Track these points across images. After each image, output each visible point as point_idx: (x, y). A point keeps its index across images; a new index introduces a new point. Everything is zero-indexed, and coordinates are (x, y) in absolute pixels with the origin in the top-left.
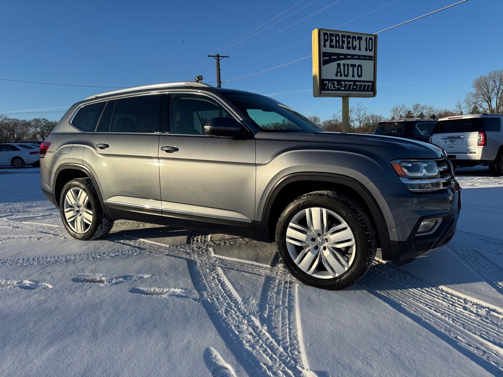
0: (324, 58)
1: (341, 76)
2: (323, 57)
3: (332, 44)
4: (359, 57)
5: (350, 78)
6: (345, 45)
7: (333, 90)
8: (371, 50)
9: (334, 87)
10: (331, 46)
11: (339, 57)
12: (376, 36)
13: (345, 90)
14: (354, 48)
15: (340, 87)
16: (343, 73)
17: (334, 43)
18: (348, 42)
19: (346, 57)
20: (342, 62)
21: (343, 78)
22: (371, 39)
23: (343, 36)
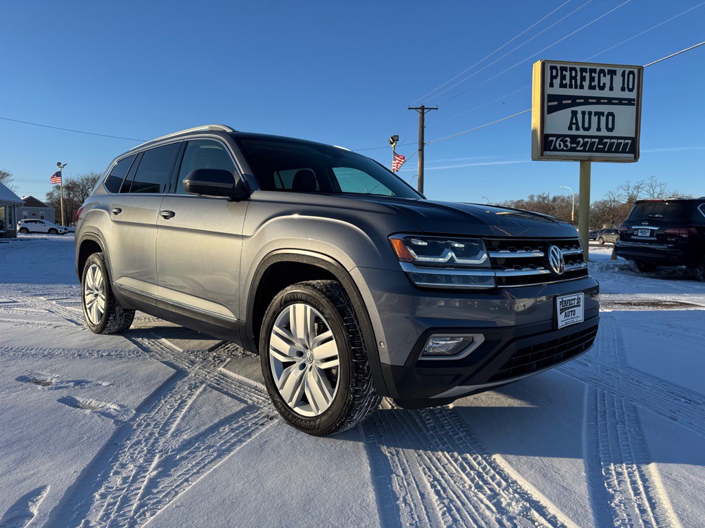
0: (550, 104)
1: (578, 129)
2: (548, 102)
3: (564, 82)
4: (610, 101)
5: (593, 132)
6: (586, 84)
7: (563, 150)
8: (631, 90)
9: (566, 146)
10: (562, 86)
11: (574, 101)
12: (640, 69)
13: (584, 151)
14: (602, 88)
15: (575, 145)
16: (580, 125)
17: (567, 81)
18: (592, 79)
19: (586, 101)
20: (579, 109)
21: (581, 132)
22: (632, 72)
23: (583, 70)
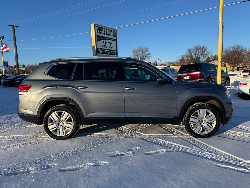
0: (98, 38)
1: (105, 47)
2: (97, 37)
3: (100, 32)
4: (111, 39)
5: (108, 48)
6: (105, 33)
7: (101, 53)
8: (115, 37)
9: (102, 52)
10: (100, 33)
11: (104, 38)
12: (116, 30)
13: (106, 54)
14: (109, 35)
15: (104, 52)
16: (105, 46)
17: (101, 32)
19: (106, 38)
20: (105, 41)
21: (105, 48)
22: (115, 31)
23: (104, 29)
